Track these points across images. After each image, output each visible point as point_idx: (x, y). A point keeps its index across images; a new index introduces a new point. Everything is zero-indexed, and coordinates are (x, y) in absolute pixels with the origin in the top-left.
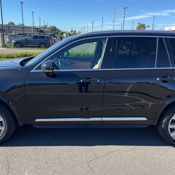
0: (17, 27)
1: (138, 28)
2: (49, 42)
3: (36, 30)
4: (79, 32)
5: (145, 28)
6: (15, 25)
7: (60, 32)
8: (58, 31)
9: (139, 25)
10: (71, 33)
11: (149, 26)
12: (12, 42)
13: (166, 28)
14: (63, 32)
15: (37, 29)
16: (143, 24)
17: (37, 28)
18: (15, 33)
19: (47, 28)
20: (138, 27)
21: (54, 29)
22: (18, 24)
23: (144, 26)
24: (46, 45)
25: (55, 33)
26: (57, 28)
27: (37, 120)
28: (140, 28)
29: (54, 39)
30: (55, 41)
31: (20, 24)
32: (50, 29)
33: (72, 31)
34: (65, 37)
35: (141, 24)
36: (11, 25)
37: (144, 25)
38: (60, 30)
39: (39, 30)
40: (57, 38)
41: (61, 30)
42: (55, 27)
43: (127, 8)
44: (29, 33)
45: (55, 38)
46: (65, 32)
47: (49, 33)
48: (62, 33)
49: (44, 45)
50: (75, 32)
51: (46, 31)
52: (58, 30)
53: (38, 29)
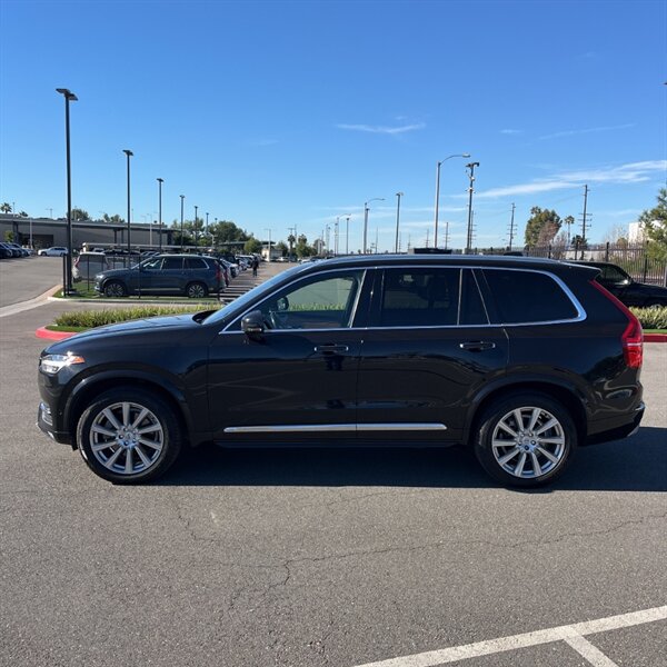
0: (98, 226)
1: (533, 225)
2: (219, 279)
3: (165, 236)
4: (317, 241)
5: (559, 226)
6: (91, 222)
7: (250, 242)
8: (241, 240)
9: (534, 216)
10: (288, 244)
11: (571, 220)
12: (97, 280)
13: (631, 225)
14: (259, 243)
15: (166, 232)
16: (550, 211)
17: (169, 227)
18: (91, 250)
19: (202, 230)
20: (530, 222)
21: (229, 232)
22: (102, 218)
23: (552, 220)
24: (205, 287)
25: (230, 246)
26: (238, 227)
27: (227, 430)
28: (539, 224)
29: (232, 268)
30: (233, 275)
31: (106, 216)
32: (213, 233)
33: (292, 239)
34: (267, 259)
35: (543, 211)
36: (78, 222)
37: (554, 214)
38: (248, 234)
39: (176, 235)
40: (241, 262)
41: (255, 237)
42: (233, 226)
43: (478, 164)
44: (138, 246)
45: (234, 265)
46: (267, 243)
47: (210, 245)
48: (258, 247)
49: (199, 288)
50: (305, 240)
51: (198, 238)
52: (244, 235)
53: (169, 232)
